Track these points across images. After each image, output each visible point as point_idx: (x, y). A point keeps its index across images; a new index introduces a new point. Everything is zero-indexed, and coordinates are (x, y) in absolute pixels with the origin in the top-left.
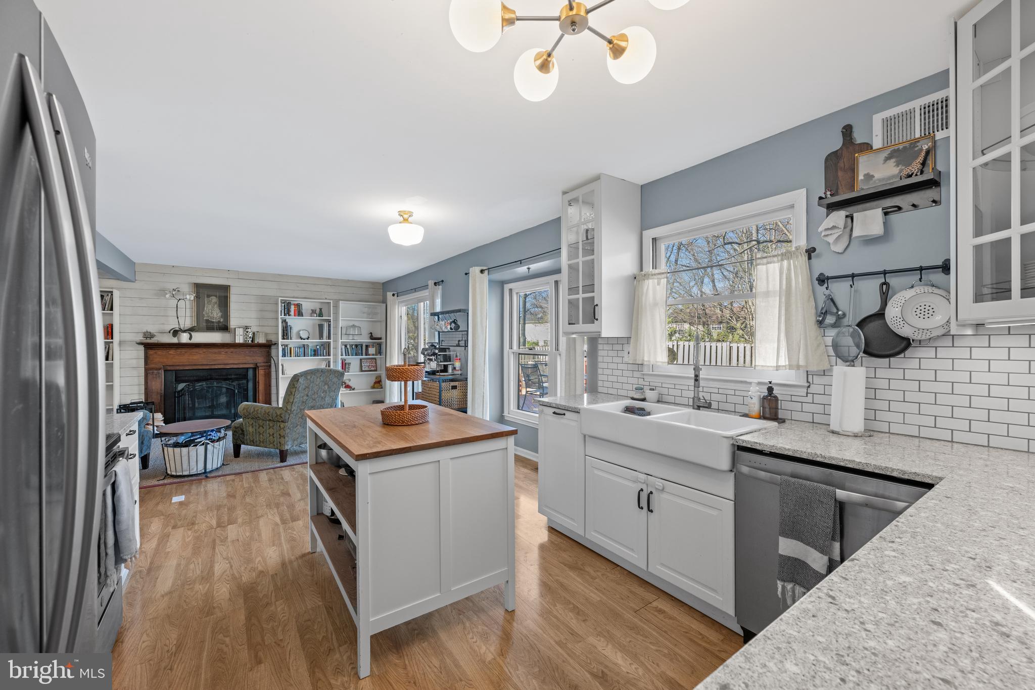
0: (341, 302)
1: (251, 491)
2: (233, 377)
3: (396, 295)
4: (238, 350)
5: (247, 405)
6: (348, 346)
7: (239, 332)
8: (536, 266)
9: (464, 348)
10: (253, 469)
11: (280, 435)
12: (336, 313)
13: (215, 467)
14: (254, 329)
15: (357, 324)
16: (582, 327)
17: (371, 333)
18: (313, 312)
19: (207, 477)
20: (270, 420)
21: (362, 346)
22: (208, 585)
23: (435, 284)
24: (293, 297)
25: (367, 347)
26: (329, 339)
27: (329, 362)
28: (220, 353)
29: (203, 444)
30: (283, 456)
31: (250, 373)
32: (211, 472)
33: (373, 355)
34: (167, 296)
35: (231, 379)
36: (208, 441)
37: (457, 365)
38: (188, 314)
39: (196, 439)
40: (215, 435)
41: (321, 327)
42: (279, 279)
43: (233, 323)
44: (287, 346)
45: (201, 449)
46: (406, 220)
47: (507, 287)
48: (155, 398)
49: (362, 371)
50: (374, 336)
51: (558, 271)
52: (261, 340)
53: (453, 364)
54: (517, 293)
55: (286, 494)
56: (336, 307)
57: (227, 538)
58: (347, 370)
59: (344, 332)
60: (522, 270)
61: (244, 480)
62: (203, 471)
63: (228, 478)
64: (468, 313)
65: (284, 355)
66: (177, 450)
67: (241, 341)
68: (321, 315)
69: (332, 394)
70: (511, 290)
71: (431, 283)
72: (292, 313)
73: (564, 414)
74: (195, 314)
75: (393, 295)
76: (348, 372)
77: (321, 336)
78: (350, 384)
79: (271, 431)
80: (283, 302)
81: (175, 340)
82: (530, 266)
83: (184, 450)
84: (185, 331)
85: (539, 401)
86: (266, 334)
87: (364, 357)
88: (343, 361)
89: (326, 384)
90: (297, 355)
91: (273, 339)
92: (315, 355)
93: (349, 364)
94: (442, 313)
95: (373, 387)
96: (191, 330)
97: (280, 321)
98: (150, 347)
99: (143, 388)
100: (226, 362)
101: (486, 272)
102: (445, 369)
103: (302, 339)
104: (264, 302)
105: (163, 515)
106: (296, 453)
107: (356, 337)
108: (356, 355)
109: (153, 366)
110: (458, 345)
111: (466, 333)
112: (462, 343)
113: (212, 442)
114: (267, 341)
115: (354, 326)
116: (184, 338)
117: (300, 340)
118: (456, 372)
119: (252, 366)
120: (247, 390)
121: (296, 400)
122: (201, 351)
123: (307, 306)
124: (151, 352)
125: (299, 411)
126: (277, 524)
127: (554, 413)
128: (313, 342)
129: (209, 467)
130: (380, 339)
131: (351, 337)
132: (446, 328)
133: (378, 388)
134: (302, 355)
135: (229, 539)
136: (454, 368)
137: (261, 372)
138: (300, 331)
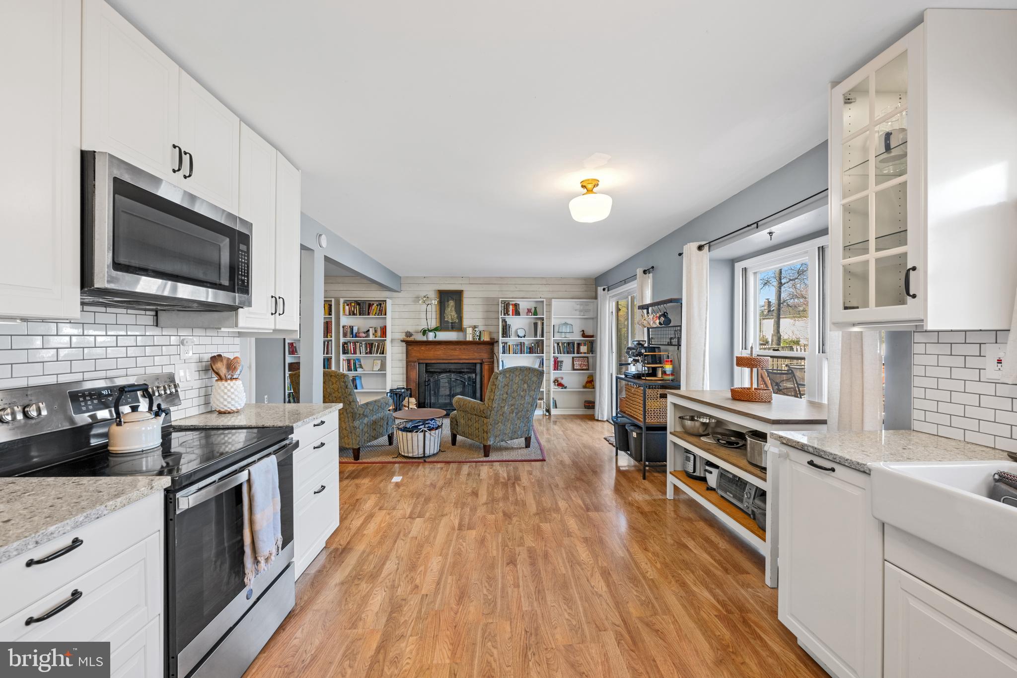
0: (553, 300)
1: (450, 483)
2: (465, 370)
3: (606, 289)
4: (469, 347)
5: (459, 398)
6: (560, 345)
7: (469, 331)
8: (784, 229)
9: (676, 347)
10: (460, 460)
11: (483, 430)
12: (549, 312)
13: (432, 452)
14: (481, 328)
15: (569, 322)
16: (873, 312)
17: (583, 331)
18: (529, 311)
19: (425, 461)
20: (476, 415)
21: (573, 344)
22: (371, 586)
23: (645, 272)
24: (512, 298)
25: (579, 345)
26: (542, 337)
27: (543, 359)
28: (455, 349)
29: (422, 431)
30: (487, 451)
31: (478, 367)
32: (429, 456)
33: (585, 353)
34: (420, 302)
35: (463, 372)
36: (425, 429)
37: (668, 368)
38: (434, 316)
39: (419, 426)
40: (432, 424)
41: (536, 325)
42: (500, 280)
43: (466, 323)
44: (506, 343)
45: (421, 435)
46: (590, 191)
47: (739, 267)
48: (413, 386)
49: (574, 369)
50: (586, 334)
51: (824, 232)
52: (486, 338)
53: (662, 367)
54: (755, 273)
55: (475, 494)
56: (549, 305)
57: (409, 532)
58: (559, 368)
59: (556, 330)
60: (760, 238)
61: (450, 470)
62: (423, 455)
63: (439, 465)
64: (681, 304)
65: (504, 352)
66: (404, 434)
67: (471, 339)
68: (535, 313)
69: (532, 393)
70: (745, 270)
71: (639, 271)
72: (511, 312)
73: (833, 470)
74: (438, 316)
75: (604, 289)
76: (561, 370)
77: (536, 335)
78: (563, 382)
79: (476, 425)
80: (504, 302)
81: (424, 339)
82: (773, 229)
83: (409, 434)
84: (431, 331)
85: (781, 437)
86: (490, 333)
87: (576, 355)
88: (556, 359)
89: (525, 383)
90: (515, 353)
91: (494, 336)
92: (530, 352)
93: (562, 362)
94: (652, 305)
95: (585, 387)
96: (435, 330)
97: (500, 320)
98: (410, 343)
99: (405, 376)
100: (460, 357)
101: (706, 248)
102: (653, 373)
103: (519, 337)
104: (490, 303)
105: (380, 493)
106: (500, 449)
107: (568, 335)
108: (568, 353)
109: (411, 359)
110: (670, 344)
111: (679, 328)
112: (675, 341)
113: (429, 430)
114: (491, 339)
115: (566, 324)
116: (431, 336)
117: (518, 338)
118: (666, 377)
119: (479, 361)
120: (475, 382)
121: (496, 397)
122: (443, 347)
123: (524, 305)
124: (410, 348)
125: (499, 408)
126: (453, 529)
127: (811, 463)
128: (529, 340)
129: (427, 453)
130: (592, 336)
131: (563, 335)
132: (654, 323)
133: (589, 388)
134: (519, 352)
135: (410, 535)
136: (664, 373)
137: (486, 367)
138: (517, 329)
